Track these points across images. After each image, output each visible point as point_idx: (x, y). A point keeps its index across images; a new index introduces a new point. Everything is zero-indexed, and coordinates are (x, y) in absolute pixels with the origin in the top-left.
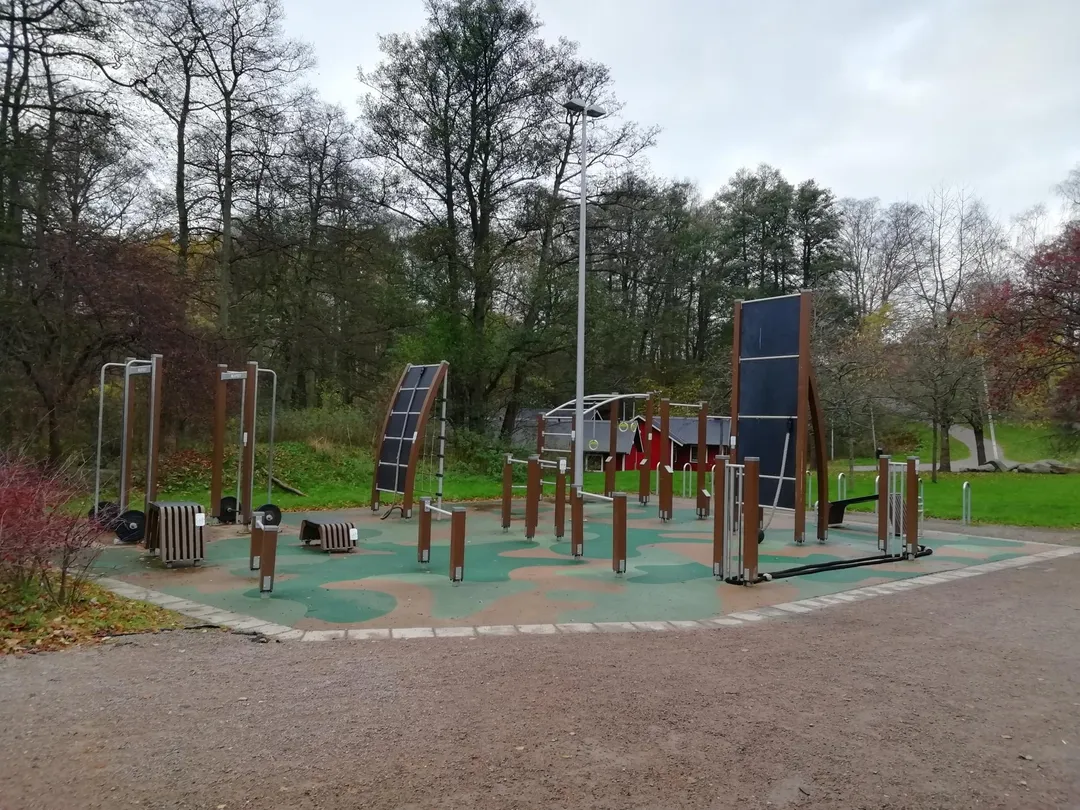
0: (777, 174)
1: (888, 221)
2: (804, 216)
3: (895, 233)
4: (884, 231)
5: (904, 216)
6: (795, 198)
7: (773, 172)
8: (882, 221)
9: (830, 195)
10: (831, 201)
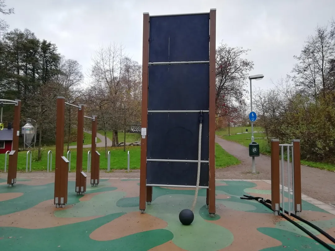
0: (33, 34)
1: (67, 65)
2: (45, 52)
3: (69, 69)
4: (65, 68)
5: (72, 64)
6: (41, 45)
7: (31, 33)
8: (65, 64)
9: (55, 47)
10: (56, 49)
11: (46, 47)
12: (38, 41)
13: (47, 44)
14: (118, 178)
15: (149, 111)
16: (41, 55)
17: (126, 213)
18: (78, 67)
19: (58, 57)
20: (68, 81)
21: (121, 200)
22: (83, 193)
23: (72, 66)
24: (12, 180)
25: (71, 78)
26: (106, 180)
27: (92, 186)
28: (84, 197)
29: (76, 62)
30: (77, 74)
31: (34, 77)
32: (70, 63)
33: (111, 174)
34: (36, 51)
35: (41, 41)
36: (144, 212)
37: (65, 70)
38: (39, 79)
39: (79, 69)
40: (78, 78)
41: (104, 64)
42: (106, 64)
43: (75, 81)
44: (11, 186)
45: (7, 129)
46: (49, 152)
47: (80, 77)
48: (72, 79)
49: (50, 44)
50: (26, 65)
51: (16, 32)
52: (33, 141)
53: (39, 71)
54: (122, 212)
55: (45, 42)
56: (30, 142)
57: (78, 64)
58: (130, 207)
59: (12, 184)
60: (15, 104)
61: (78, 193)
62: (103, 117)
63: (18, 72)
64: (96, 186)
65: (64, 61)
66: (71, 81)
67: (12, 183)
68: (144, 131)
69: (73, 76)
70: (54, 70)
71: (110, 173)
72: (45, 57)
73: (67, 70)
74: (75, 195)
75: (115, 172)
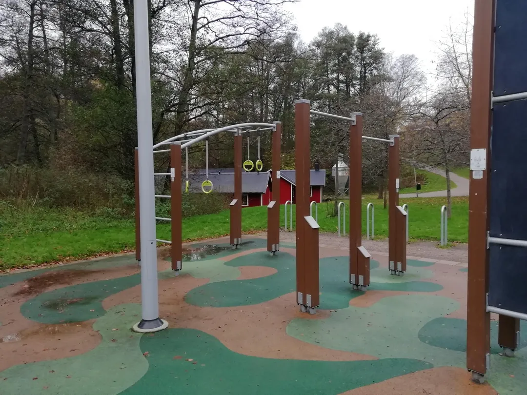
0: (345, 28)
1: (399, 64)
2: (362, 52)
3: (402, 70)
4: (396, 70)
5: (407, 61)
6: (356, 40)
7: (344, 27)
8: (396, 65)
9: (377, 38)
10: (378, 41)
11: (364, 41)
12: (352, 37)
13: (364, 37)
14: (457, 263)
15: (494, 99)
16: (357, 57)
17: (431, 366)
18: (417, 64)
19: (381, 54)
20: (401, 90)
21: (439, 321)
22: (363, 288)
23: (407, 64)
24: (273, 246)
25: (405, 85)
26: (427, 264)
27: (392, 274)
28: (363, 296)
29: (413, 56)
30: (414, 76)
31: (348, 93)
32: (403, 61)
33: (446, 252)
34: (349, 53)
35: (356, 35)
36: (482, 380)
37: (396, 73)
38: (355, 95)
39: (419, 66)
40: (416, 83)
41: (455, 43)
42: (458, 42)
43: (411, 88)
44: (272, 254)
45: (315, 170)
46: (370, 203)
47: (420, 80)
48: (407, 86)
49: (369, 36)
50: (338, 76)
51: (325, 31)
52: (347, 186)
53: (354, 82)
54: (422, 359)
55: (361, 36)
56: (343, 188)
57: (417, 59)
58: (449, 348)
59: (274, 252)
60: (272, 130)
61: (355, 287)
62: (443, 141)
63: (328, 89)
64: (399, 275)
65: (394, 60)
66: (406, 91)
67: (274, 250)
68: (479, 159)
69: (408, 82)
70: (377, 76)
71: (445, 250)
72: (363, 59)
73: (399, 73)
74: (348, 289)
75: (458, 249)
